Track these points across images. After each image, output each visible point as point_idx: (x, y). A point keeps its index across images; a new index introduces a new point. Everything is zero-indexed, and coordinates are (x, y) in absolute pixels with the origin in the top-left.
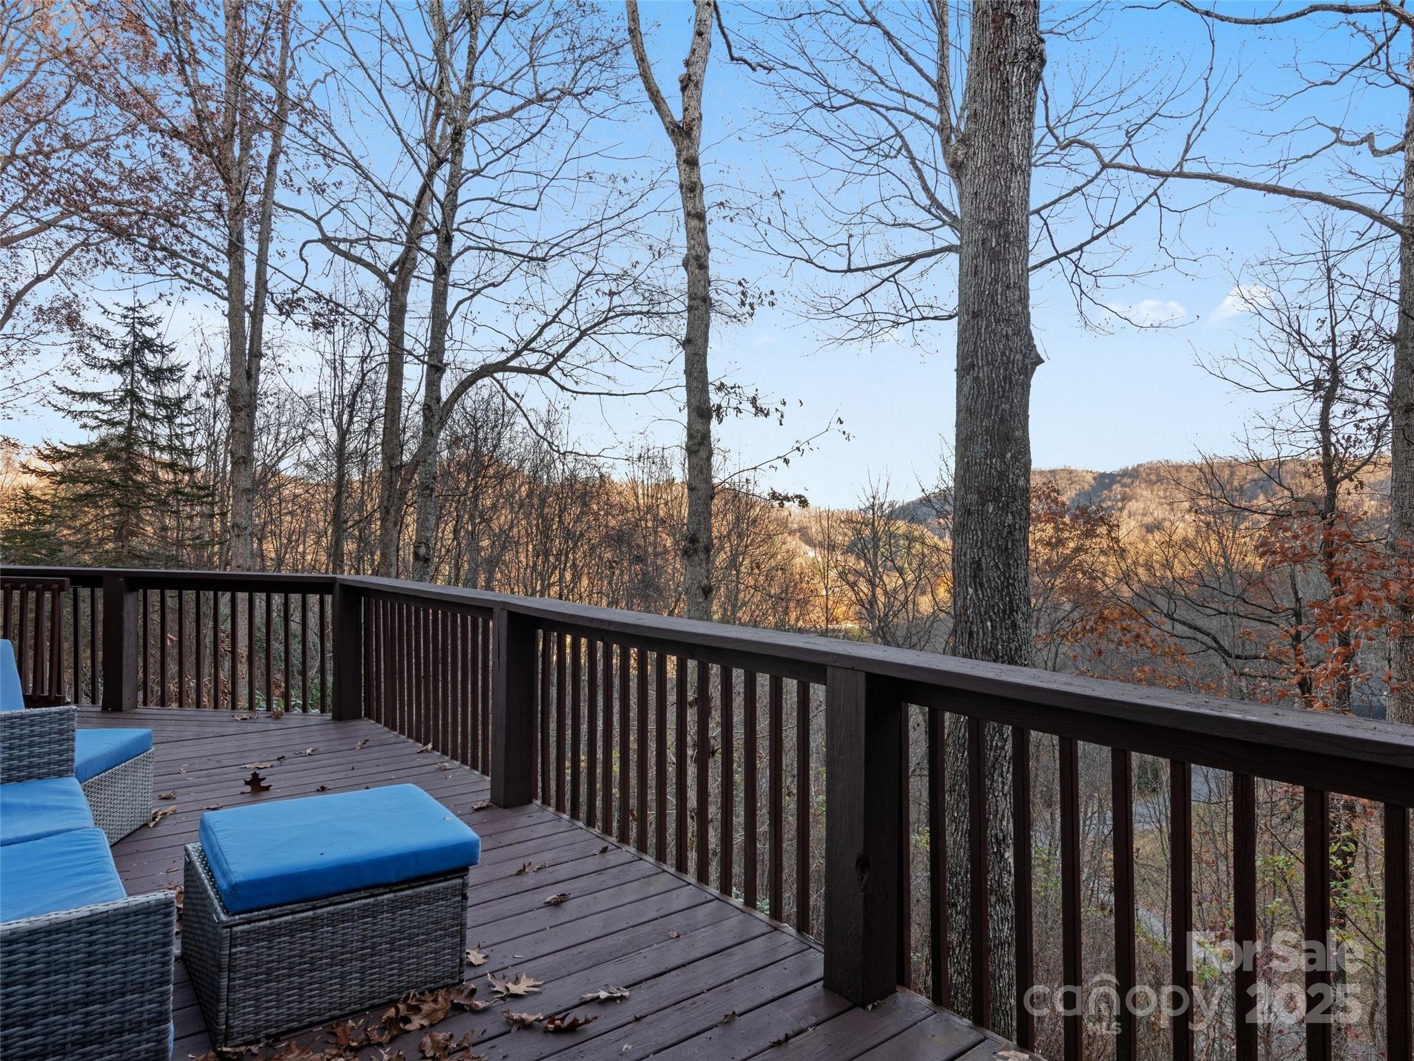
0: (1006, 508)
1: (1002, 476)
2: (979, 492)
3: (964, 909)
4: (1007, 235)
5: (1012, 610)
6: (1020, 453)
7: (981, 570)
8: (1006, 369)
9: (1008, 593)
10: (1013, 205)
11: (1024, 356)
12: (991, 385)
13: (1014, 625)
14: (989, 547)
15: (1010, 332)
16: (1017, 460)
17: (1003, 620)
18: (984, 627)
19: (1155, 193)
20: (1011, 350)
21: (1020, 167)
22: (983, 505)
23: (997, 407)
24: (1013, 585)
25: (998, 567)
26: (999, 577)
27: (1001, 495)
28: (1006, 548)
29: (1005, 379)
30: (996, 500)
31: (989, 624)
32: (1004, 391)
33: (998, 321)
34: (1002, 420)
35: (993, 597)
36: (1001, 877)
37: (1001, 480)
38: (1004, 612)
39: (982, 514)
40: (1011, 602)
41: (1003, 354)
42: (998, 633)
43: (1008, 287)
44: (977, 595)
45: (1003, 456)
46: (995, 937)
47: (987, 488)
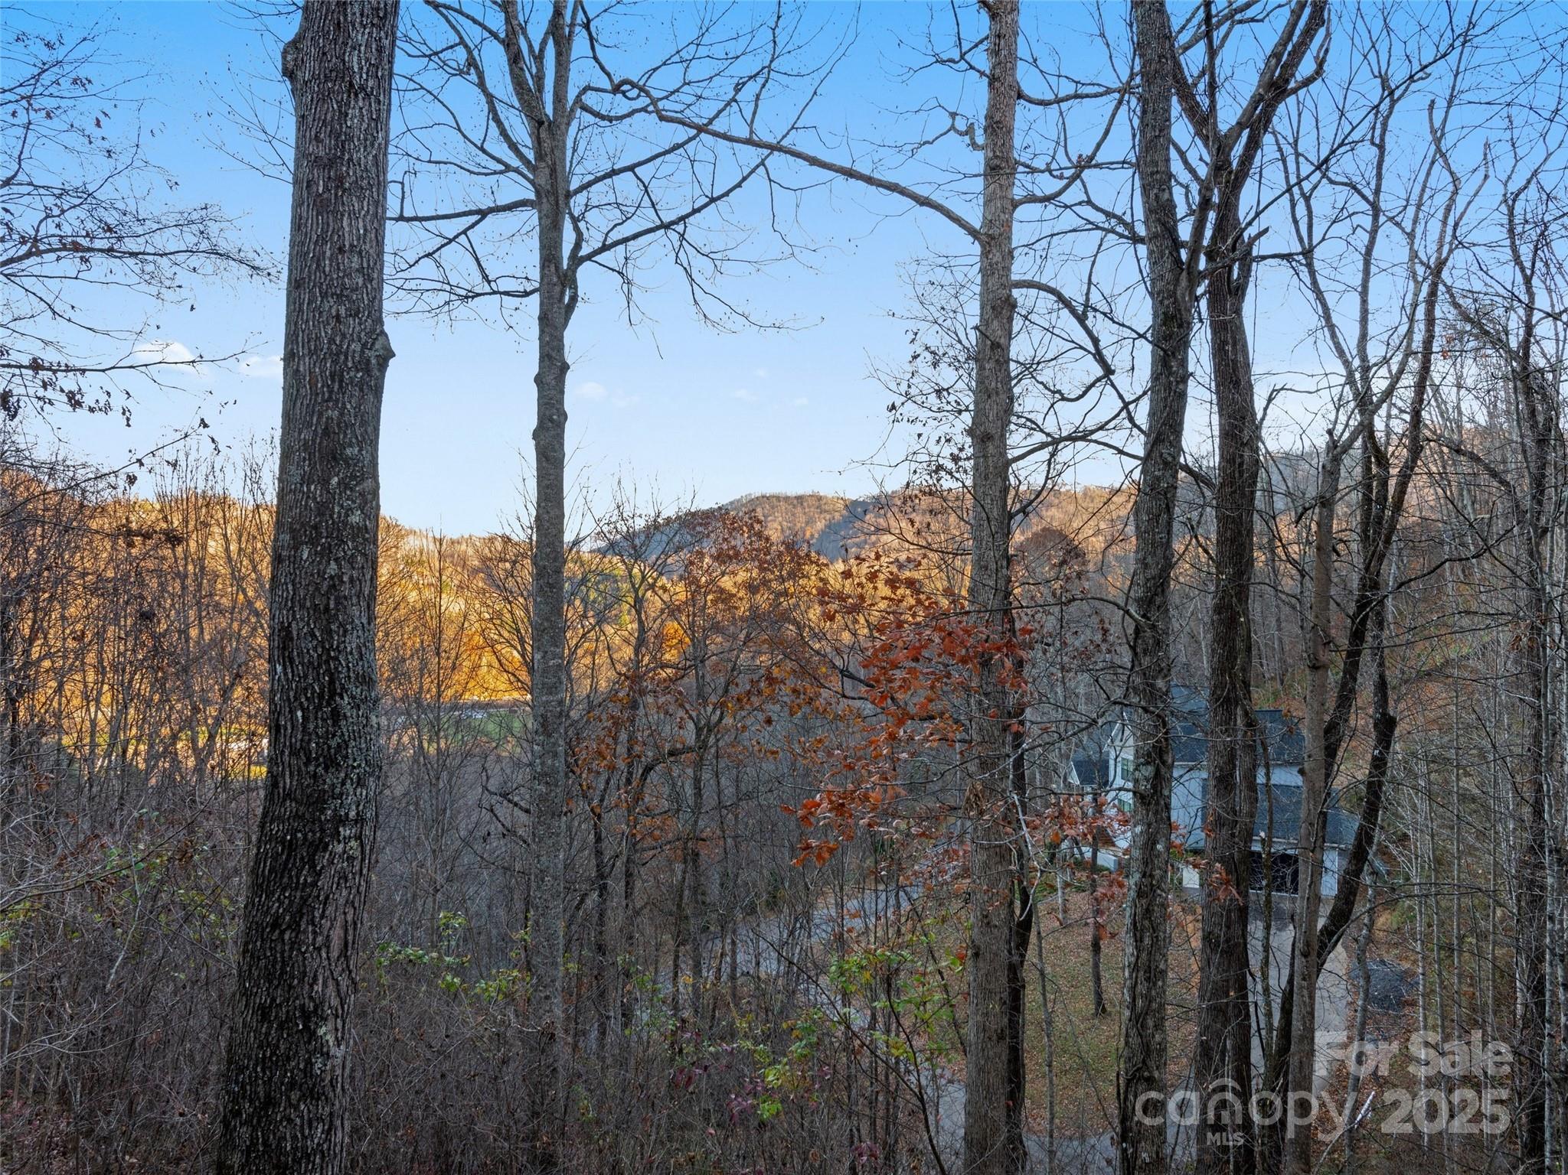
0: (327, 553)
1: (323, 509)
2: (292, 531)
3: (251, 1116)
4: (340, 180)
5: (333, 694)
6: (353, 477)
7: (292, 639)
8: (335, 362)
9: (328, 670)
10: (351, 139)
11: (364, 346)
12: (313, 384)
13: (336, 715)
14: (302, 607)
15: (343, 312)
16: (347, 487)
17: (319, 708)
18: (294, 718)
19: (762, 163)
20: (344, 336)
21: (363, 88)
22: (296, 548)
23: (320, 415)
24: (336, 659)
25: (313, 636)
26: (315, 649)
27: (319, 535)
28: (327, 609)
29: (332, 376)
30: (313, 542)
31: (299, 714)
32: (331, 392)
33: (324, 295)
34: (326, 432)
35: (306, 676)
36: (309, 1063)
37: (320, 514)
38: (321, 696)
39: (295, 560)
40: (332, 682)
41: (331, 341)
42: (311, 726)
43: (341, 250)
44: (286, 674)
45: (325, 482)
46: (295, 1149)
47: (303, 525)
